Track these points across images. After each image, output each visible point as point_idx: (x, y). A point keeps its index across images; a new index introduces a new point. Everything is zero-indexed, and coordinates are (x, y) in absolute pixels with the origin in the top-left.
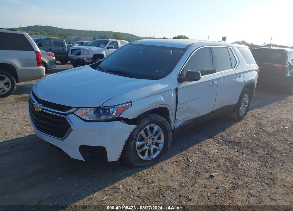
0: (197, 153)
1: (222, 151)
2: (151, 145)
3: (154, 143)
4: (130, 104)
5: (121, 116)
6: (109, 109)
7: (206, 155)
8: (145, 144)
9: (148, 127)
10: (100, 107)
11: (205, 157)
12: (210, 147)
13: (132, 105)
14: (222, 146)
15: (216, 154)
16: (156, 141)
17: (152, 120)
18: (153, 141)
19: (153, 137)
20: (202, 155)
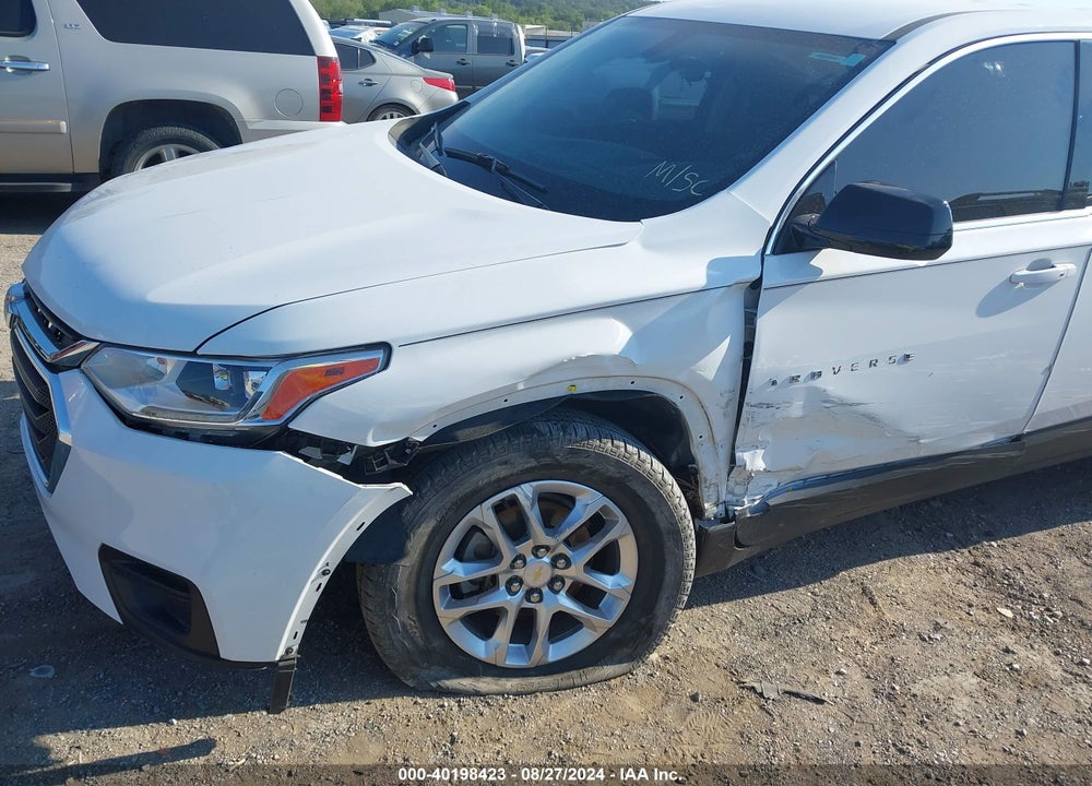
0: (838, 673)
1: (1008, 694)
2: (545, 590)
3: (568, 583)
4: (380, 355)
5: (301, 424)
6: (238, 374)
7: (890, 697)
8: (503, 580)
9: (525, 493)
10: (193, 354)
11: (878, 710)
12: (944, 645)
13: (386, 365)
14: (1022, 652)
15: (961, 706)
16: (576, 572)
17: (547, 460)
18: (559, 572)
19: (563, 549)
20: (866, 695)
